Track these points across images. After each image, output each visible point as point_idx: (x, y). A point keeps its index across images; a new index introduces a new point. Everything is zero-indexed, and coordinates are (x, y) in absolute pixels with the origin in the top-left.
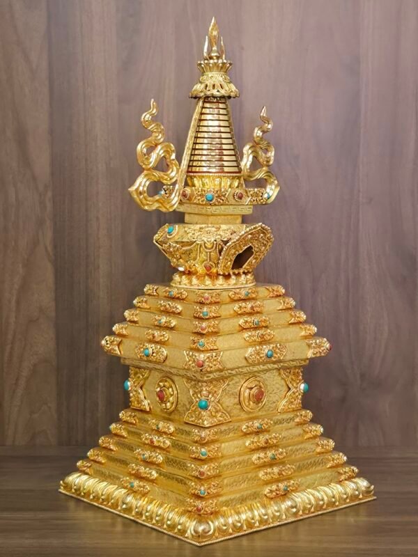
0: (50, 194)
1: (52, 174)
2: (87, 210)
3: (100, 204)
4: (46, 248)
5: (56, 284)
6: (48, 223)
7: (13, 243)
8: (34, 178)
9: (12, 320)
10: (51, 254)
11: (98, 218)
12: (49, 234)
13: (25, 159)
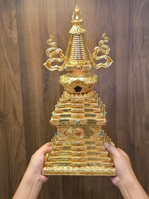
0: (24, 128)
1: (24, 122)
2: (35, 132)
3: (39, 131)
4: (23, 144)
5: (27, 153)
6: (24, 137)
7: (13, 142)
8: (19, 123)
9: (14, 164)
10: (25, 145)
11: (38, 135)
12: (24, 139)
13: (16, 118)
